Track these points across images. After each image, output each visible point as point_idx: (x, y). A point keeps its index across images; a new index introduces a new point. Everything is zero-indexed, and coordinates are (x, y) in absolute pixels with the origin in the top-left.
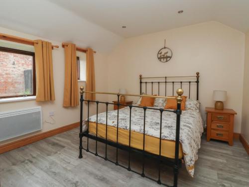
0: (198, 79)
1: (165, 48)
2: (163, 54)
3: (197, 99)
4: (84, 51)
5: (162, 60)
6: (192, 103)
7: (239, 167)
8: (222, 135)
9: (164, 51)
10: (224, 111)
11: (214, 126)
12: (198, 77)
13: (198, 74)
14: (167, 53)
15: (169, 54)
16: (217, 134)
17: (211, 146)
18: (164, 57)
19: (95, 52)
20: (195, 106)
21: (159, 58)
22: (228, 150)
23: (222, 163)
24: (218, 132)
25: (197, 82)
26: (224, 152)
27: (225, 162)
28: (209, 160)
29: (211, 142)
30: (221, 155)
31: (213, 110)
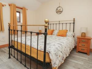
0: (74, 22)
1: (59, 7)
2: (58, 10)
3: (74, 32)
4: (22, 9)
5: (58, 13)
6: (70, 33)
7: (90, 68)
8: (84, 50)
9: (59, 9)
10: (86, 38)
11: (80, 45)
12: (74, 21)
13: (74, 19)
14: (60, 9)
15: (61, 10)
16: (82, 49)
17: (78, 55)
18: (59, 12)
19: (27, 10)
20: (71, 35)
21: (57, 12)
22: (86, 57)
23: (81, 65)
24: (82, 48)
25: (74, 23)
26: (84, 58)
27: (83, 64)
28: (74, 63)
29: (79, 53)
30: (82, 60)
31: (80, 37)
